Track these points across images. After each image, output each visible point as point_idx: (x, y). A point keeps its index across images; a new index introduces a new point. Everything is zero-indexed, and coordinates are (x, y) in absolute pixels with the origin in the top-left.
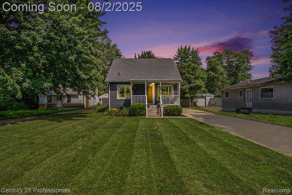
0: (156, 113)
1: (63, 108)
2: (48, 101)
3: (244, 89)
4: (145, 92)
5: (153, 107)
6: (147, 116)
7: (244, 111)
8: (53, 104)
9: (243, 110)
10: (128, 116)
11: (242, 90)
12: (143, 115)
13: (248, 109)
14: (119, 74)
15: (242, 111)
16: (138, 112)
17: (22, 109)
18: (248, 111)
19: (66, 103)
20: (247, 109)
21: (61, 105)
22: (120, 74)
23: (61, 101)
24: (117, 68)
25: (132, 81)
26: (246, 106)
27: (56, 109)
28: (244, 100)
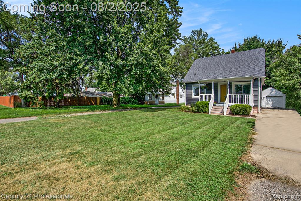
0: (220, 112)
1: (159, 104)
2: (150, 99)
4: (212, 91)
5: (220, 105)
6: (210, 113)
8: (153, 101)
10: (194, 112)
12: (206, 112)
14: (195, 75)
16: (202, 109)
17: (136, 104)
19: (161, 100)
21: (158, 102)
23: (158, 99)
24: (195, 69)
25: (199, 81)
27: (154, 105)
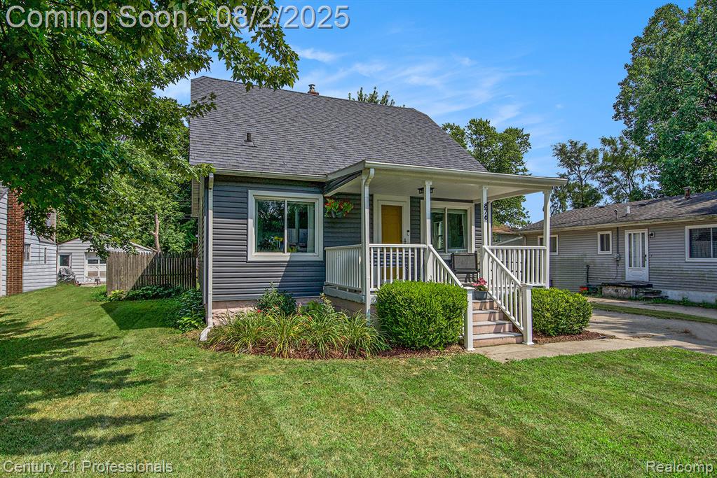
0: (493, 329)
3: (618, 231)
6: (470, 348)
7: (617, 291)
9: (616, 288)
11: (610, 232)
13: (634, 287)
14: (249, 140)
15: (611, 290)
16: (439, 330)
18: (631, 291)
20: (629, 287)
22: (256, 141)
26: (623, 276)
28: (618, 260)
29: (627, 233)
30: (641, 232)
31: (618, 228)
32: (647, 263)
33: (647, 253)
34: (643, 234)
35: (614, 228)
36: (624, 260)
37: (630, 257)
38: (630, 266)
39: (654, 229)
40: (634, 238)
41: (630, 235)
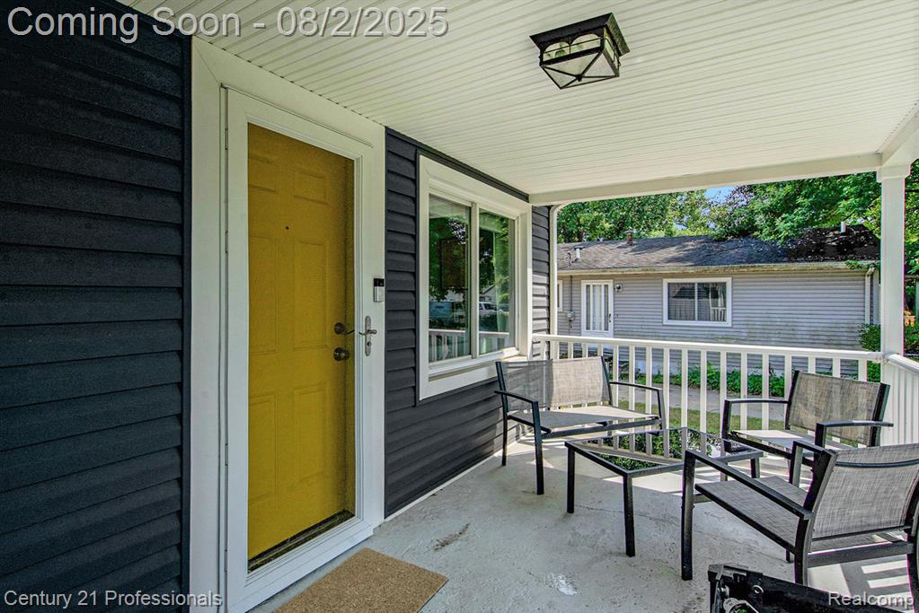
3: (571, 281)
28: (572, 320)
29: (584, 283)
30: (603, 284)
31: (571, 276)
32: (611, 325)
33: (611, 311)
34: (606, 286)
35: (566, 277)
36: (580, 320)
37: (588, 316)
38: (588, 328)
39: (622, 281)
40: (594, 291)
41: (588, 286)
